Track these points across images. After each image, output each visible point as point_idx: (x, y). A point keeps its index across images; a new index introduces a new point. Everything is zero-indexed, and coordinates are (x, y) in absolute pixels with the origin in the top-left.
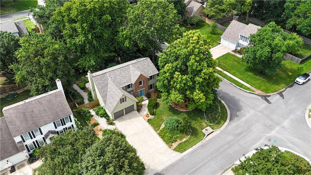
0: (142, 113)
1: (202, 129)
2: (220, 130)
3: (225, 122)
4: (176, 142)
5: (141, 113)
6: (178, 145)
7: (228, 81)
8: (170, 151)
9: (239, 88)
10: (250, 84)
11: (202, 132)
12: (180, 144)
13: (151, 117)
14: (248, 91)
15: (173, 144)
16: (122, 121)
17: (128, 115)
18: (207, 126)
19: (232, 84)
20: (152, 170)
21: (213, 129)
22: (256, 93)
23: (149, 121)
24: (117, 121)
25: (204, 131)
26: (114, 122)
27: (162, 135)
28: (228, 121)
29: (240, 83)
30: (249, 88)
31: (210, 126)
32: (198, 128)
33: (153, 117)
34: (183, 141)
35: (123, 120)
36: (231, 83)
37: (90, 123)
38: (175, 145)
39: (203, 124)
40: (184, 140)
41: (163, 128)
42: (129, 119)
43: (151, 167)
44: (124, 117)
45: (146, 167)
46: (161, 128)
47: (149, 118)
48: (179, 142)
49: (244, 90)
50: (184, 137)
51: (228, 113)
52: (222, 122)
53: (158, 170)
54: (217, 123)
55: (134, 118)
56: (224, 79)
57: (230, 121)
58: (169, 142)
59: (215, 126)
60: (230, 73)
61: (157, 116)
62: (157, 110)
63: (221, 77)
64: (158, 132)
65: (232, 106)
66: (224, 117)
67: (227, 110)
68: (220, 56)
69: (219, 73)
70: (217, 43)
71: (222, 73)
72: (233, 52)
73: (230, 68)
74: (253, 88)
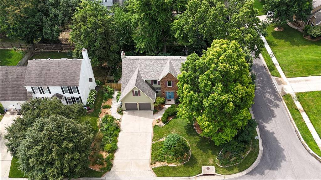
0: (156, 116)
1: (203, 165)
2: (224, 177)
3: (239, 172)
4: (162, 163)
5: (156, 115)
6: (161, 167)
7: (296, 126)
8: (149, 168)
9: (302, 142)
11: (201, 168)
12: (165, 166)
13: (161, 123)
14: (312, 152)
15: (157, 163)
16: (131, 115)
17: (142, 111)
18: (213, 165)
19: (299, 132)
20: (115, 176)
21: (216, 171)
23: (155, 127)
24: (127, 113)
25: (204, 168)
26: (124, 112)
27: (154, 148)
28: (244, 173)
29: (311, 136)
30: (318, 149)
31: (216, 167)
32: (200, 161)
33: (163, 125)
34: (170, 165)
35: (134, 114)
36: (298, 130)
37: (105, 103)
38: (158, 165)
39: (210, 160)
40: (173, 165)
41: (161, 142)
42: (139, 116)
43: (116, 173)
44: (136, 112)
45: (112, 170)
46: (160, 141)
47: (157, 124)
48: (165, 164)
49: (308, 148)
50: (174, 162)
51: (254, 164)
52: (235, 170)
54: (227, 168)
55: (144, 117)
56: (293, 121)
57: (246, 174)
58: (155, 158)
59: (221, 169)
60: (309, 118)
61: (167, 126)
62: (173, 120)
63: (291, 118)
64: (154, 142)
65: (268, 159)
66: (244, 166)
67: (257, 160)
68: (316, 90)
69: (294, 111)
71: (298, 113)
73: (315, 111)
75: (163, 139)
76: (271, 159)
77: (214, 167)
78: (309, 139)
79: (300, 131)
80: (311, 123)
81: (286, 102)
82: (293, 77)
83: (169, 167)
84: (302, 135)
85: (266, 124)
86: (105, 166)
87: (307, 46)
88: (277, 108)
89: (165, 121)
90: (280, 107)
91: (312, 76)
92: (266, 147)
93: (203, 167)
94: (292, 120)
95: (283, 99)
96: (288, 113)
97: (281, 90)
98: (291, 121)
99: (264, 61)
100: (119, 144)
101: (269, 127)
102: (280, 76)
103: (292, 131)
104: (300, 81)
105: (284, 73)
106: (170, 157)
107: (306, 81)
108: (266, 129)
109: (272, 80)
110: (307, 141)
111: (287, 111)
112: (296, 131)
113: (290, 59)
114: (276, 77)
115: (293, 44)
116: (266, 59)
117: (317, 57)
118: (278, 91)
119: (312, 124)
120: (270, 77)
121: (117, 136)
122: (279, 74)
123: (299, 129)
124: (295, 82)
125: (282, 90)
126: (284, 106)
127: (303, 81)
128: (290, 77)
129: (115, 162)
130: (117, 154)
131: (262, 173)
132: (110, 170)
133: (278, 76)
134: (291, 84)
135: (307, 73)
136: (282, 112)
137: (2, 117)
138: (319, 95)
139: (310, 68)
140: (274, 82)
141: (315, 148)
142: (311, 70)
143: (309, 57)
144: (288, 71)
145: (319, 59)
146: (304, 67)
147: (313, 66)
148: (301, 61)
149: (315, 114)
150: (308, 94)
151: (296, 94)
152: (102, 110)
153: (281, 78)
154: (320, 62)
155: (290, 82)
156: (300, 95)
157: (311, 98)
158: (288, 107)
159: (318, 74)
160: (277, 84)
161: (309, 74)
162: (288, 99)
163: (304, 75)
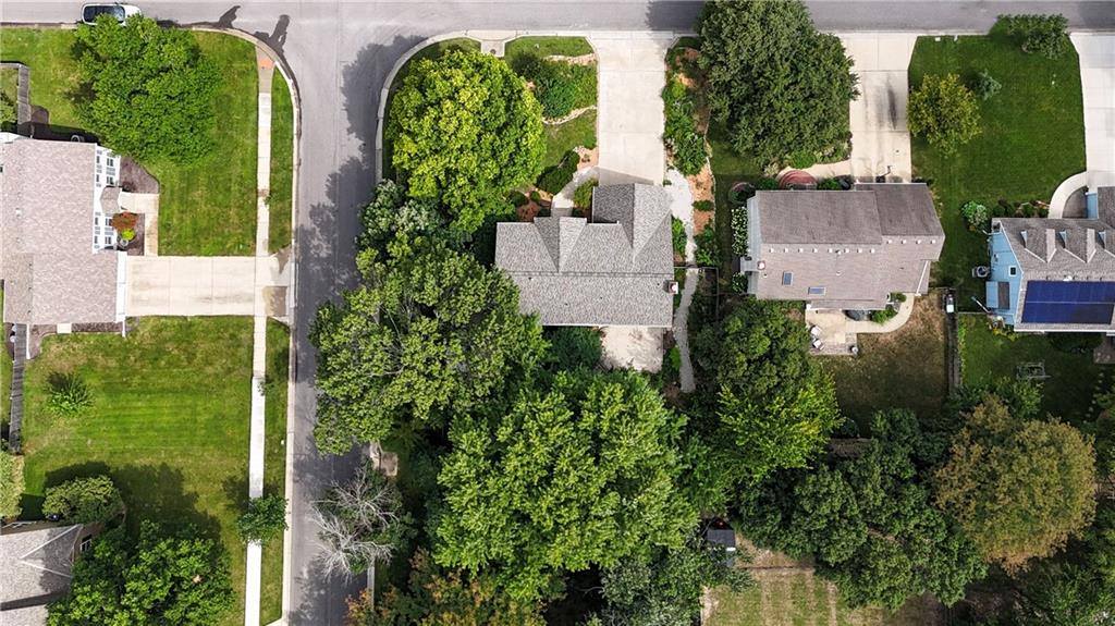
0: (593, 173)
3: (438, 43)
4: (577, 63)
6: (578, 55)
7: (295, 149)
8: (600, 54)
9: (299, 107)
10: (253, 98)
11: (506, 53)
12: (570, 55)
13: (582, 152)
14: (290, 82)
15: (585, 63)
19: (295, 131)
20: (658, 41)
21: (479, 45)
22: (277, 64)
23: (592, 146)
25: (501, 54)
27: (591, 95)
28: (429, 42)
29: (274, 121)
30: (275, 89)
33: (576, 150)
34: (561, 57)
36: (295, 137)
37: (710, 220)
38: (583, 60)
40: (556, 58)
41: (578, 108)
42: (628, 176)
43: (657, 46)
45: (665, 52)
46: (582, 111)
47: (588, 152)
48: (571, 61)
49: (292, 91)
50: (554, 62)
51: (406, 60)
52: (444, 46)
53: (650, 35)
55: (616, 174)
56: (295, 162)
57: (426, 39)
58: (590, 72)
60: (256, 171)
61: (567, 149)
62: (554, 163)
63: (295, 173)
64: (592, 107)
65: (378, 68)
67: (400, 67)
68: (202, 258)
69: (280, 193)
70: (133, 332)
71: (274, 187)
72: (143, 244)
73: (235, 188)
74: (265, 81)
75: (575, 113)
76: (374, 68)
78: (282, 110)
79: (292, 135)
80: (260, 155)
81: (287, 225)
82: (238, 316)
83: (563, 53)
84: (292, 123)
85: (358, 155)
86: (678, 58)
87: (139, 462)
88: (316, 205)
89: (571, 162)
90: (310, 208)
91: (185, 318)
92: (374, 94)
93: (503, 55)
94: (295, 167)
95: (293, 235)
96: (297, 187)
97: (287, 265)
98: (299, 164)
100: (661, 104)
101: (353, 147)
102: (268, 324)
103: (307, 136)
104: (224, 299)
105: (252, 338)
106: (562, 73)
107: (208, 299)
108: (362, 142)
109: (295, 308)
110: (289, 108)
111: (297, 195)
112: (299, 135)
113: (213, 403)
114: (280, 320)
115: (176, 478)
116: (280, 408)
117: (134, 404)
118: (293, 265)
119: (257, 155)
120: (296, 322)
121: (668, 123)
122: (269, 332)
123: (292, 139)
124: (237, 298)
125: (281, 269)
126: (297, 212)
127: (217, 298)
128: (243, 317)
129: (663, 67)
130: (663, 83)
131: (398, 39)
132: (669, 50)
133: (275, 327)
134: (251, 291)
135: (193, 329)
136: (310, 190)
137: (913, 171)
138: (202, 240)
139: (176, 352)
140: (291, 302)
141: (279, 90)
142: (179, 341)
143: (155, 408)
144: (239, 346)
145: (130, 397)
146: (191, 357)
147: (163, 363)
148: (186, 389)
149: (239, 179)
150: (228, 246)
151: (255, 249)
152: (710, 197)
153: (268, 318)
154: (136, 380)
155: (251, 300)
156: (246, 248)
157: (226, 230)
158: (291, 205)
159: (169, 322)
160: (287, 291)
161: (191, 325)
162: (280, 235)
163: (205, 323)
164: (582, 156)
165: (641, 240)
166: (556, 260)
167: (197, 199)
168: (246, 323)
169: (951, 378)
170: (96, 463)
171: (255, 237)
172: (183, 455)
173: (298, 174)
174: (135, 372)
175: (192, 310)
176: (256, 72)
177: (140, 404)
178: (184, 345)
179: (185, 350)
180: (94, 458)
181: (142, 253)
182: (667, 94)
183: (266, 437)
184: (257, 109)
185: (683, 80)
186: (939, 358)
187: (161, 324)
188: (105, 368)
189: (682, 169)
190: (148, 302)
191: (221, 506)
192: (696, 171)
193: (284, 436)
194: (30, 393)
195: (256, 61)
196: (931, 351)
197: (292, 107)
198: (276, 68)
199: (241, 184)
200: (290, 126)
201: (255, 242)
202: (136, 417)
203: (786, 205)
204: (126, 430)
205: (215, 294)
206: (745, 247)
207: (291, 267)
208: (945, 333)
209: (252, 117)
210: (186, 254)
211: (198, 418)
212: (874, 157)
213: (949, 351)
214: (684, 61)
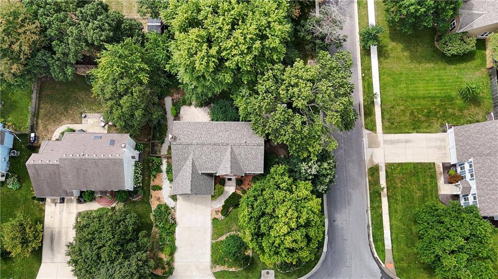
0: (214, 204)
1: (264, 269)
4: (223, 267)
5: (214, 202)
6: (221, 271)
7: (370, 219)
8: (209, 272)
9: (370, 242)
10: (394, 246)
11: (261, 272)
12: (226, 271)
13: (220, 216)
14: (376, 255)
16: (186, 201)
17: (198, 196)
18: (272, 269)
19: (371, 228)
21: (276, 276)
22: (383, 266)
23: (215, 220)
24: (181, 198)
25: (264, 272)
26: (178, 196)
27: (215, 248)
29: (382, 234)
30: (383, 251)
31: (276, 271)
32: (260, 265)
33: (223, 217)
34: (231, 270)
35: (189, 200)
36: (370, 225)
37: (153, 180)
38: (219, 268)
40: (233, 269)
41: (221, 241)
42: (195, 204)
43: (178, 277)
44: (191, 197)
45: (174, 273)
46: (219, 239)
47: (216, 217)
48: (225, 268)
49: (374, 250)
50: (235, 266)
51: (314, 269)
54: (286, 274)
56: (369, 211)
58: (215, 261)
59: (281, 275)
60: (389, 207)
61: (228, 218)
62: (234, 210)
63: (369, 206)
64: (214, 241)
66: (303, 272)
67: (318, 264)
68: (412, 162)
69: (375, 195)
70: (443, 125)
71: (379, 198)
72: (443, 168)
73: (399, 198)
74: (389, 256)
75: (223, 238)
77: (273, 271)
78: (378, 239)
79: (372, 226)
80: (388, 215)
81: (371, 179)
82: (391, 133)
83: (230, 272)
84: (373, 232)
85: (337, 215)
86: (167, 269)
88: (357, 189)
89: (225, 210)
90: (360, 187)
91: (417, 132)
92: (331, 247)
93: (262, 271)
94: (369, 209)
95: (367, 174)
96: (367, 198)
97: (369, 158)
98: (367, 210)
99: (362, 93)
100: (177, 243)
101: (340, 220)
102: (376, 130)
103: (364, 226)
104: (398, 142)
105: (383, 123)
106: (230, 260)
107: (407, 141)
108: (336, 223)
109: (363, 138)
110: (375, 241)
111: (367, 194)
112: (368, 226)
113: (398, 92)
114: (370, 132)
115: (413, 58)
116: (367, 91)
117: (437, 92)
118: (366, 159)
119: (390, 215)
120: (362, 131)
121: (173, 232)
122: (375, 126)
123: (372, 224)
124: (392, 142)
125: (371, 156)
126: (366, 186)
127: (402, 142)
128: (388, 133)
129: (175, 264)
130: (177, 255)
132: (172, 275)
133: (372, 128)
134: (386, 146)
135: (413, 127)
136: (360, 197)
137: (44, 207)
138: (413, 170)
139: (420, 116)
140: (365, 140)
141: (381, 250)
142: (419, 121)
143: (427, 90)
144: (389, 119)
145: (439, 95)
146: (412, 114)
147: (425, 111)
148: (413, 99)
149: (397, 202)
150: (400, 168)
151: (386, 166)
152: (153, 193)
153: (376, 133)
154: (438, 103)
155: (385, 142)
156: (390, 168)
157: (401, 175)
158: (370, 189)
159: (425, 130)
160: (367, 146)
161: (414, 129)
162: (374, 174)
163: (407, 130)
164: (220, 214)
165: (189, 163)
166: (232, 152)
167: (418, 191)
168: (387, 130)
169: (37, 103)
170: (453, 64)
171: (386, 172)
172: (411, 69)
173: (367, 205)
174: (439, 106)
175: (414, 136)
176: (394, 261)
177: (434, 92)
178: (416, 120)
179: (415, 117)
180: (453, 67)
181: (443, 164)
182: (173, 249)
183: (371, 77)
184: (392, 240)
185: (164, 257)
186: (42, 112)
187: (429, 130)
188: (454, 108)
189: (167, 207)
190: (437, 139)
191: (390, 47)
192: (159, 207)
193: (363, 78)
194: (488, 97)
195: (395, 267)
196: (46, 115)
197: (374, 241)
198: (384, 263)
199: (397, 200)
200: (374, 231)
201: (386, 170)
202: (435, 86)
203: (110, 182)
204: (439, 79)
205: (404, 143)
206: (136, 166)
207: (367, 158)
208: (37, 124)
209: (394, 236)
210: (421, 163)
211: (405, 86)
212: (65, 214)
213: (36, 115)
214: (163, 268)
